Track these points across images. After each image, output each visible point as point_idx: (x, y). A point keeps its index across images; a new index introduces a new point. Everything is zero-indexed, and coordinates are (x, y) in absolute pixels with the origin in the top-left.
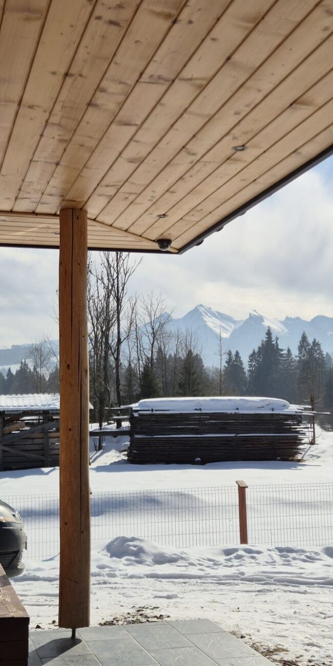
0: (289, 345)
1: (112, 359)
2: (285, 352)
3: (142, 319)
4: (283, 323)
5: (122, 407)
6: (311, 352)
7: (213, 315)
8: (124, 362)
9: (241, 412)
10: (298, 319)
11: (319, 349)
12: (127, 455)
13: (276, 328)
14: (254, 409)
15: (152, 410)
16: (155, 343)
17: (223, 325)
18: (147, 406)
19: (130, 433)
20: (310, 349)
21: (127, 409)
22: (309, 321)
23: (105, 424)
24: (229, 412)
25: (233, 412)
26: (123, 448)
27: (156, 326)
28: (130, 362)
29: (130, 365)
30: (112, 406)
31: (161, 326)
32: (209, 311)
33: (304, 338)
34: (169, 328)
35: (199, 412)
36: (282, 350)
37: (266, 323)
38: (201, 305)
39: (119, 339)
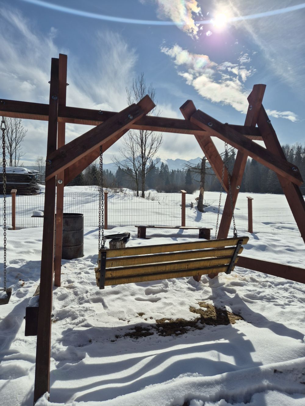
2: (157, 168)
4: (166, 160)
6: (164, 169)
10: (171, 159)
22: (174, 160)
33: (163, 164)
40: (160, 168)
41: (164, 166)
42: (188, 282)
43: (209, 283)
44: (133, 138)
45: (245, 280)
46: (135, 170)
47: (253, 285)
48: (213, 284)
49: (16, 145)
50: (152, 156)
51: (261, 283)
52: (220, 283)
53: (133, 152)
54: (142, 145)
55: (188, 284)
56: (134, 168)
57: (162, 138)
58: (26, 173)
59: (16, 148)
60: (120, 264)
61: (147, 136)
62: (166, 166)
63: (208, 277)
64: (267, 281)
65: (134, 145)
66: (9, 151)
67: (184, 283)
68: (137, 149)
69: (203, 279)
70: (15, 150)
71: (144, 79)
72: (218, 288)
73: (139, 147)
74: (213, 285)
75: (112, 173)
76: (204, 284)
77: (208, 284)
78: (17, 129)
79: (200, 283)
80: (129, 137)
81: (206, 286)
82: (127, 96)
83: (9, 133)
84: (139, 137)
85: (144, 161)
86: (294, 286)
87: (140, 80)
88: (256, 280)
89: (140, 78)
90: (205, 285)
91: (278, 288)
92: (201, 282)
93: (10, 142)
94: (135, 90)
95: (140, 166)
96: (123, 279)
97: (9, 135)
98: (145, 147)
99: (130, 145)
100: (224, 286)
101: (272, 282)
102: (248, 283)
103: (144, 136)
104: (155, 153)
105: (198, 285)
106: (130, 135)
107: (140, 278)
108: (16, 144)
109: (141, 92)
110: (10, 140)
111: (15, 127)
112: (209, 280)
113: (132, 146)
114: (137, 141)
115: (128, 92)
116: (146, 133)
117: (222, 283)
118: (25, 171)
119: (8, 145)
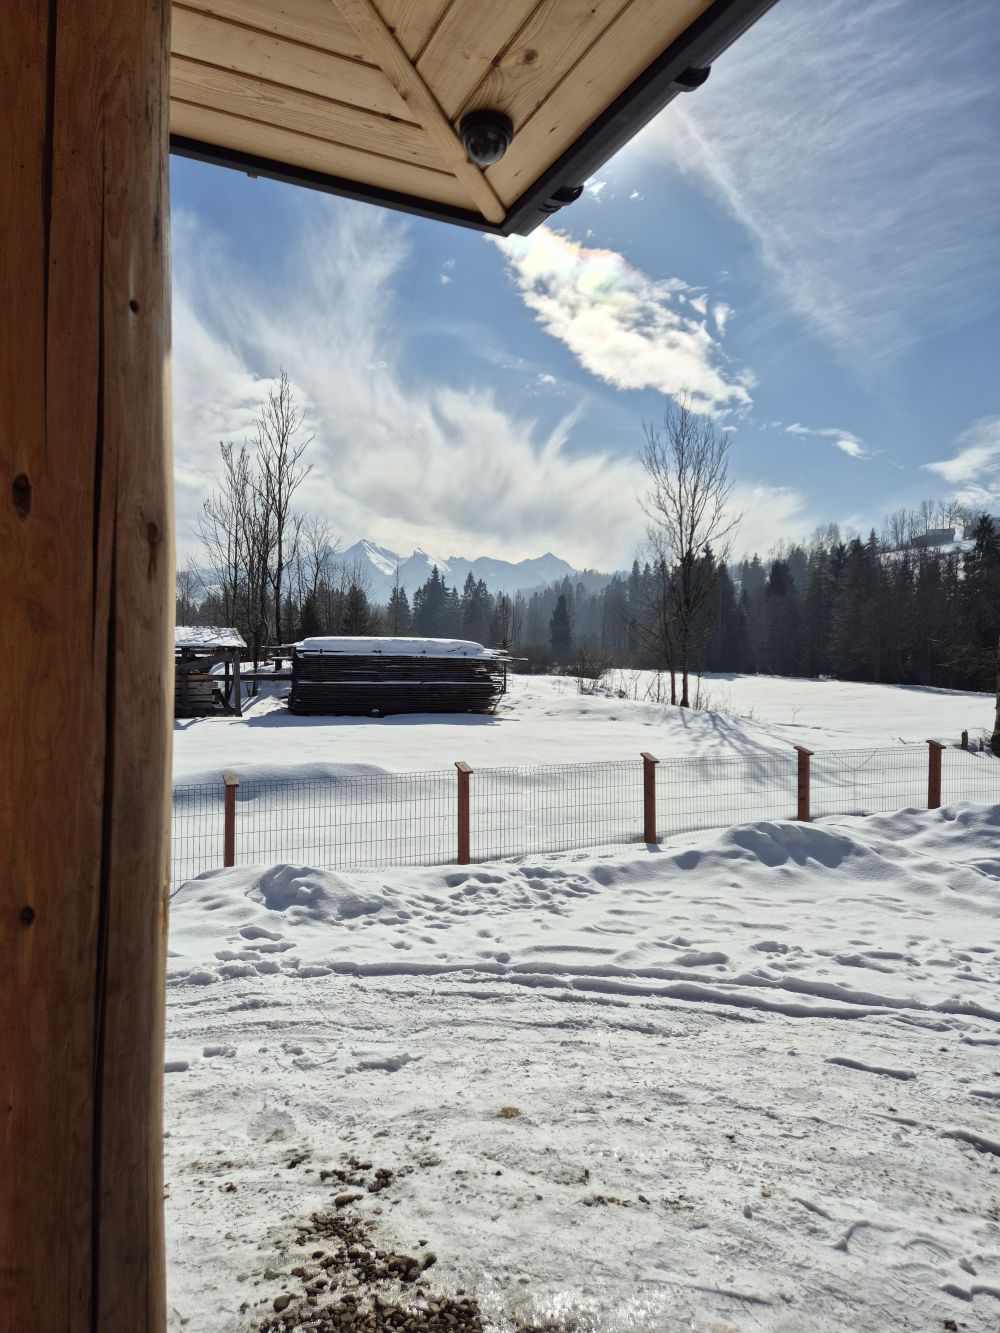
0: (456, 584)
1: (270, 589)
2: (451, 591)
3: (305, 548)
4: (445, 562)
5: (283, 646)
6: (476, 593)
7: (377, 550)
8: (284, 594)
9: (428, 656)
10: (462, 559)
11: (485, 590)
12: (288, 703)
13: (442, 568)
14: (443, 653)
15: (321, 651)
16: (319, 575)
17: (387, 561)
18: (316, 646)
19: (292, 677)
20: (475, 588)
21: (290, 648)
22: (473, 560)
23: (260, 664)
24: (414, 655)
25: (419, 655)
26: (284, 694)
27: (321, 557)
28: (290, 594)
29: (289, 597)
30: (270, 644)
31: (326, 556)
32: (373, 546)
33: (470, 578)
34: (332, 559)
35: (378, 654)
36: (448, 589)
37: (431, 562)
38: (365, 540)
39: (280, 564)
40: (461, 592)
41: (474, 585)
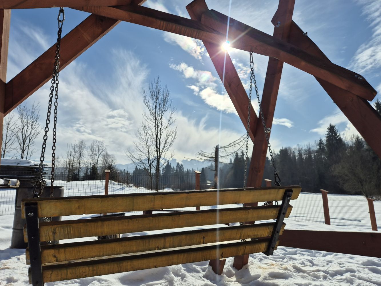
0: (174, 165)
2: (173, 168)
6: (180, 168)
11: (183, 167)
40: (175, 168)
41: (179, 165)
42: (204, 277)
43: (236, 277)
44: (148, 133)
45: (286, 269)
46: (149, 164)
47: (301, 276)
48: (241, 278)
49: (29, 142)
50: (166, 150)
51: (311, 274)
52: (252, 275)
53: (148, 146)
54: (157, 140)
55: (205, 279)
56: (148, 161)
57: (177, 134)
58: (31, 165)
59: (30, 144)
60: (72, 232)
61: (162, 131)
62: (182, 165)
63: (233, 268)
64: (319, 271)
65: (149, 140)
66: (21, 147)
67: (200, 278)
68: (152, 144)
69: (227, 272)
70: (28, 146)
71: (160, 82)
72: (252, 282)
73: (154, 141)
74: (243, 279)
75: (129, 173)
76: (230, 277)
77: (234, 279)
78: (33, 126)
79: (223, 277)
80: (144, 132)
81: (232, 281)
82: (143, 95)
83: (24, 130)
84: (154, 132)
85: (158, 155)
86: (359, 275)
87: (156, 82)
88: (302, 269)
89: (156, 80)
90: (231, 279)
91: (337, 280)
92: (225, 275)
93: (24, 138)
94: (151, 90)
95: (155, 160)
96: (82, 267)
97: (23, 132)
98: (160, 141)
99: (145, 139)
100: (259, 279)
101: (326, 271)
102: (293, 274)
103: (159, 131)
104: (170, 147)
105: (220, 280)
106: (145, 130)
107: (116, 265)
108: (30, 140)
109: (157, 92)
110: (24, 137)
111: (31, 124)
112: (235, 272)
113: (147, 141)
114: (152, 136)
115: (144, 92)
116: (160, 129)
117: (256, 275)
118: (31, 163)
119: (22, 141)
